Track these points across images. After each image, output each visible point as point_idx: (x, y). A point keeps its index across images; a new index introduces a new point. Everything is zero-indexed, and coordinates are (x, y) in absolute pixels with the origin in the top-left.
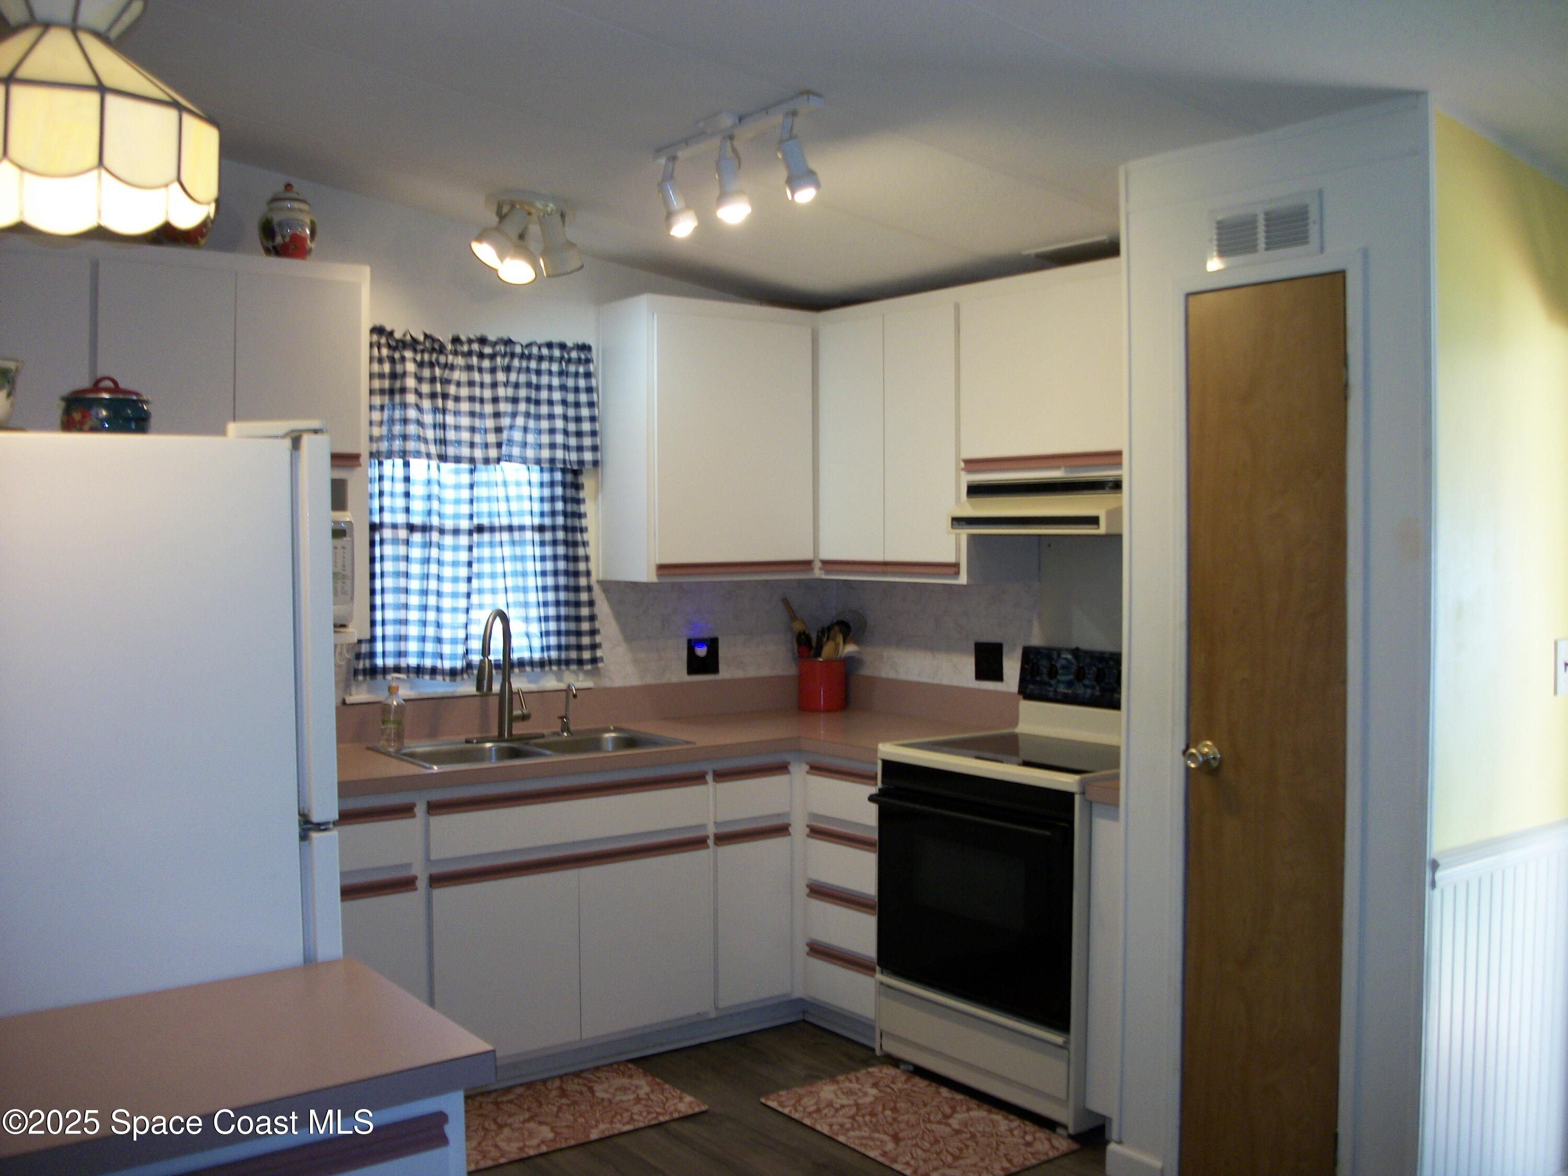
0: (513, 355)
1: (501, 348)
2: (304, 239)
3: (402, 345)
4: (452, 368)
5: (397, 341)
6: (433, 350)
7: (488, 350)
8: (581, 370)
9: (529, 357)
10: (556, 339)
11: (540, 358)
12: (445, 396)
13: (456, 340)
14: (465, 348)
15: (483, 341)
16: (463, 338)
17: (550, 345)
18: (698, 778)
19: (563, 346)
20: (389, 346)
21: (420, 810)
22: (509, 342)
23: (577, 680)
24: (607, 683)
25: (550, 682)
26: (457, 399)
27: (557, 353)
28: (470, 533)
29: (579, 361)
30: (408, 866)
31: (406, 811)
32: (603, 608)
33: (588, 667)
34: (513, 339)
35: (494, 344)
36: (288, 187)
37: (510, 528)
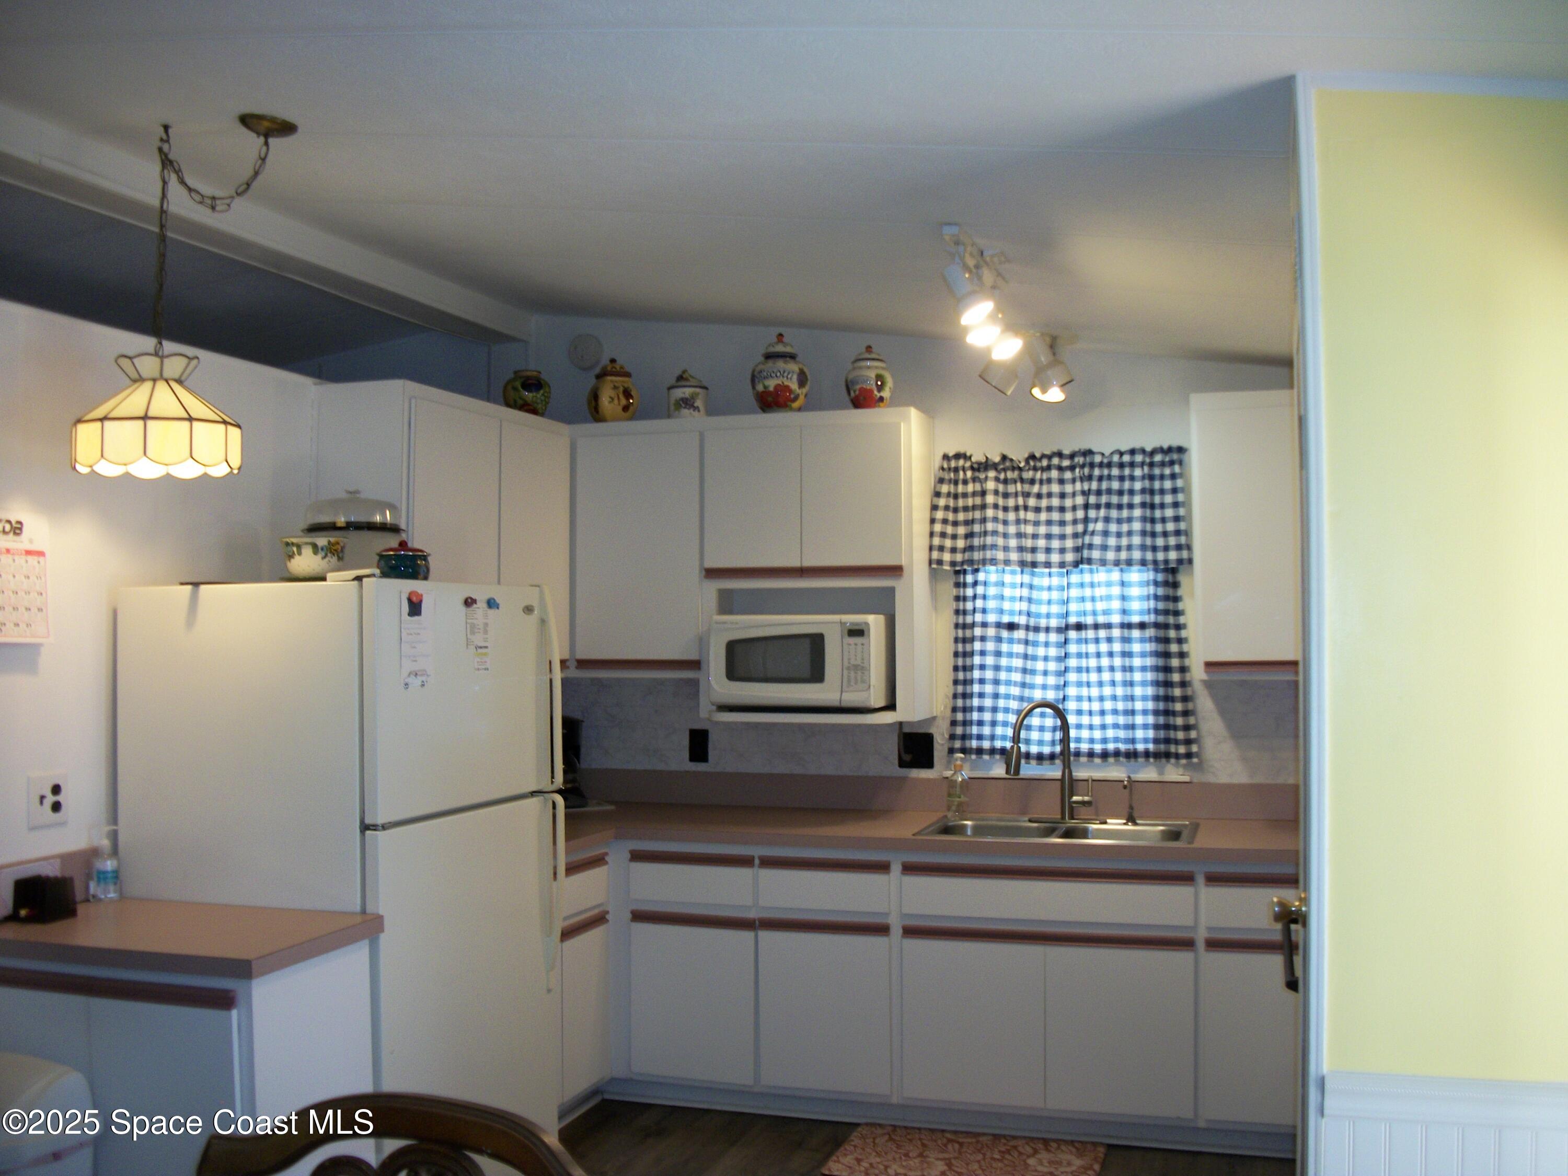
0: (1092, 465)
1: (1079, 460)
2: (871, 391)
3: (986, 466)
4: (1032, 482)
5: (980, 464)
6: (1013, 469)
7: (1066, 463)
8: (1167, 471)
9: (1109, 465)
10: (1137, 445)
11: (1121, 466)
12: (1026, 508)
13: (1032, 457)
14: (1045, 463)
15: (1060, 455)
16: (1038, 455)
17: (1132, 452)
18: (1186, 878)
19: (1143, 451)
20: (972, 468)
21: (896, 868)
22: (1088, 453)
23: (1174, 773)
24: (1212, 779)
25: (1148, 773)
26: (1038, 510)
27: (1139, 458)
28: (1059, 630)
29: (1163, 464)
30: (887, 914)
31: (884, 867)
32: (1205, 704)
33: (1184, 761)
34: (1095, 449)
35: (1072, 456)
36: (869, 349)
37: (1096, 627)
